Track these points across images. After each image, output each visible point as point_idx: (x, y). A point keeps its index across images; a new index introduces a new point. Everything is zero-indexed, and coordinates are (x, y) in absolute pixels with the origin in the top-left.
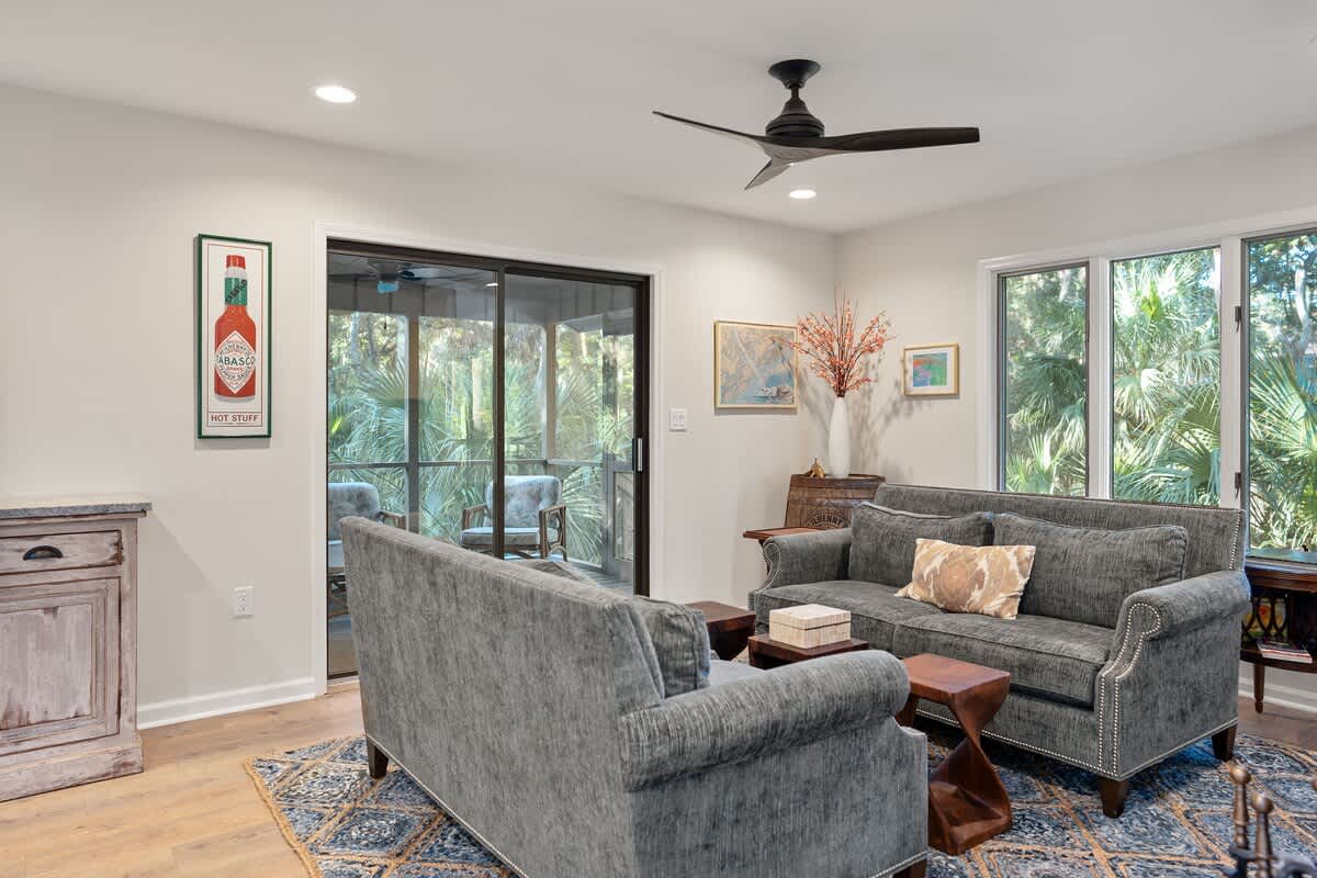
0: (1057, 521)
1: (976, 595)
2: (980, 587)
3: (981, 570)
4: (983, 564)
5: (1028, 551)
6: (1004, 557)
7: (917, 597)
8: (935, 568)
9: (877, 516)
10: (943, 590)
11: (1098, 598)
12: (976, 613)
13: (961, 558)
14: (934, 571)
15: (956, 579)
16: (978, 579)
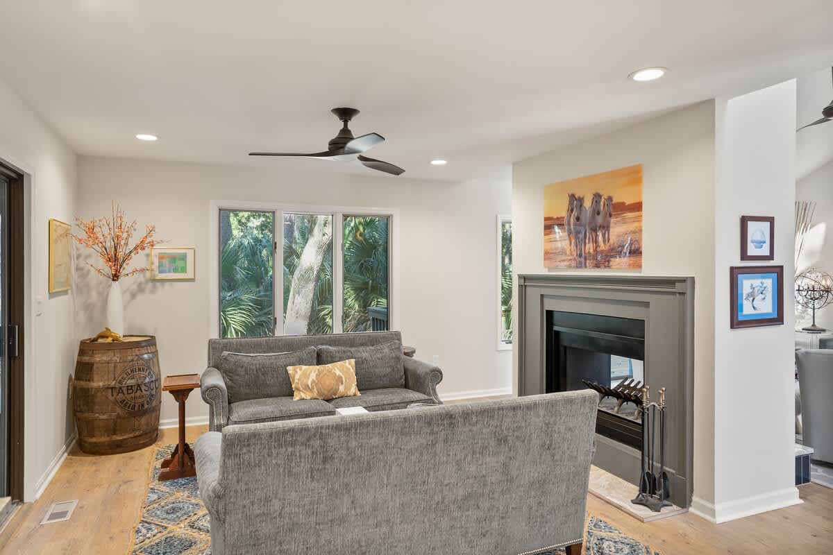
0: (352, 346)
1: (342, 388)
2: (342, 383)
3: (339, 375)
4: (338, 373)
5: (353, 361)
6: (347, 367)
7: (309, 398)
8: (313, 380)
9: (244, 359)
10: (322, 390)
11: (384, 376)
12: (342, 397)
13: (325, 372)
14: (313, 381)
15: (329, 382)
16: (340, 380)
